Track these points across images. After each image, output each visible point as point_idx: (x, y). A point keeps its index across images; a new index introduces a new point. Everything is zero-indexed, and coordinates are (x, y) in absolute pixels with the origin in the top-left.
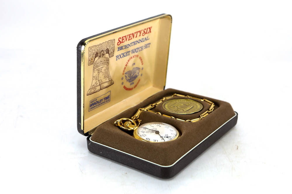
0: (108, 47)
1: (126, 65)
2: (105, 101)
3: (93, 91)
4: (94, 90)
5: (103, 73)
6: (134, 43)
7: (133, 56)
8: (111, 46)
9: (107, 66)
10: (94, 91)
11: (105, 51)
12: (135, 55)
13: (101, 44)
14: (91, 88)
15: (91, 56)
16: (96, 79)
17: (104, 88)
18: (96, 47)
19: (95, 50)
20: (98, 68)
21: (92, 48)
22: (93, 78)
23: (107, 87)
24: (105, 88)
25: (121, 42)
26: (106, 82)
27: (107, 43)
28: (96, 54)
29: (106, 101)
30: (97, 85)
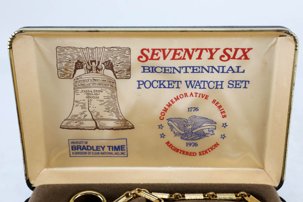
0: (111, 59)
1: (169, 105)
2: (114, 152)
3: (74, 124)
4: (78, 123)
5: (100, 101)
6: (194, 70)
7: (192, 94)
8: (119, 58)
9: (113, 92)
10: (77, 126)
11: (103, 64)
12: (196, 93)
13: (92, 49)
14: (69, 118)
15: (64, 63)
16: (83, 107)
17: (106, 129)
18: (75, 51)
19: (71, 55)
20: (88, 89)
21: (66, 51)
22: (76, 104)
23: (112, 129)
24: (108, 129)
25: (150, 58)
26: (112, 120)
27: (106, 50)
28: (76, 63)
29: (116, 154)
30: (86, 118)
